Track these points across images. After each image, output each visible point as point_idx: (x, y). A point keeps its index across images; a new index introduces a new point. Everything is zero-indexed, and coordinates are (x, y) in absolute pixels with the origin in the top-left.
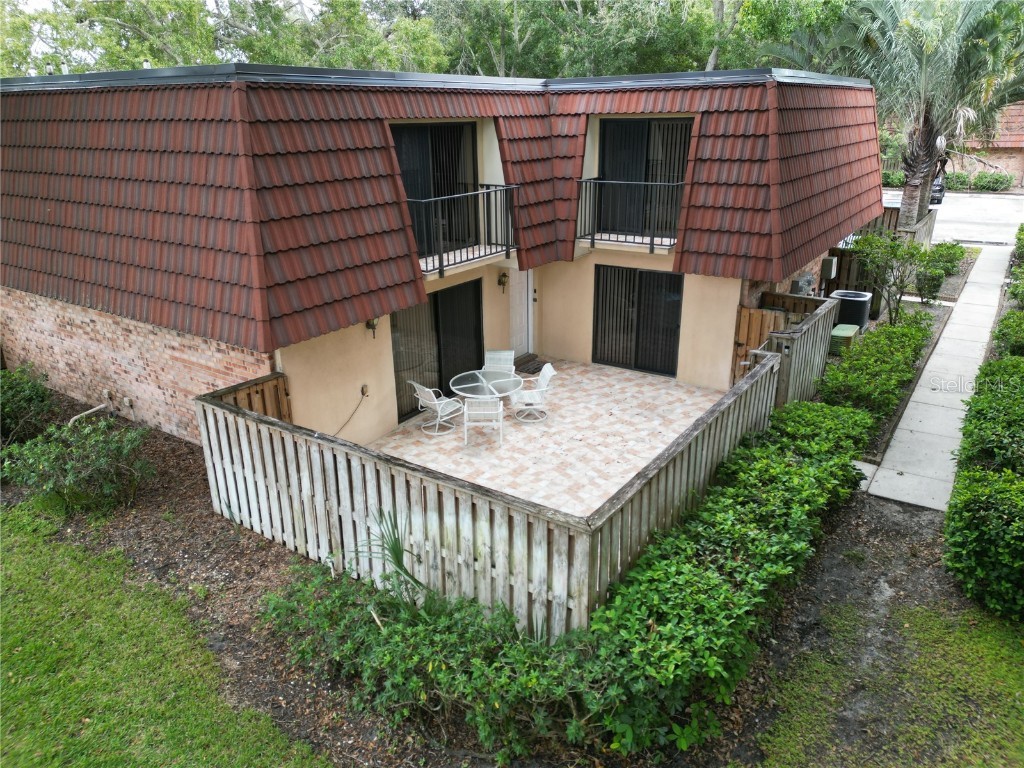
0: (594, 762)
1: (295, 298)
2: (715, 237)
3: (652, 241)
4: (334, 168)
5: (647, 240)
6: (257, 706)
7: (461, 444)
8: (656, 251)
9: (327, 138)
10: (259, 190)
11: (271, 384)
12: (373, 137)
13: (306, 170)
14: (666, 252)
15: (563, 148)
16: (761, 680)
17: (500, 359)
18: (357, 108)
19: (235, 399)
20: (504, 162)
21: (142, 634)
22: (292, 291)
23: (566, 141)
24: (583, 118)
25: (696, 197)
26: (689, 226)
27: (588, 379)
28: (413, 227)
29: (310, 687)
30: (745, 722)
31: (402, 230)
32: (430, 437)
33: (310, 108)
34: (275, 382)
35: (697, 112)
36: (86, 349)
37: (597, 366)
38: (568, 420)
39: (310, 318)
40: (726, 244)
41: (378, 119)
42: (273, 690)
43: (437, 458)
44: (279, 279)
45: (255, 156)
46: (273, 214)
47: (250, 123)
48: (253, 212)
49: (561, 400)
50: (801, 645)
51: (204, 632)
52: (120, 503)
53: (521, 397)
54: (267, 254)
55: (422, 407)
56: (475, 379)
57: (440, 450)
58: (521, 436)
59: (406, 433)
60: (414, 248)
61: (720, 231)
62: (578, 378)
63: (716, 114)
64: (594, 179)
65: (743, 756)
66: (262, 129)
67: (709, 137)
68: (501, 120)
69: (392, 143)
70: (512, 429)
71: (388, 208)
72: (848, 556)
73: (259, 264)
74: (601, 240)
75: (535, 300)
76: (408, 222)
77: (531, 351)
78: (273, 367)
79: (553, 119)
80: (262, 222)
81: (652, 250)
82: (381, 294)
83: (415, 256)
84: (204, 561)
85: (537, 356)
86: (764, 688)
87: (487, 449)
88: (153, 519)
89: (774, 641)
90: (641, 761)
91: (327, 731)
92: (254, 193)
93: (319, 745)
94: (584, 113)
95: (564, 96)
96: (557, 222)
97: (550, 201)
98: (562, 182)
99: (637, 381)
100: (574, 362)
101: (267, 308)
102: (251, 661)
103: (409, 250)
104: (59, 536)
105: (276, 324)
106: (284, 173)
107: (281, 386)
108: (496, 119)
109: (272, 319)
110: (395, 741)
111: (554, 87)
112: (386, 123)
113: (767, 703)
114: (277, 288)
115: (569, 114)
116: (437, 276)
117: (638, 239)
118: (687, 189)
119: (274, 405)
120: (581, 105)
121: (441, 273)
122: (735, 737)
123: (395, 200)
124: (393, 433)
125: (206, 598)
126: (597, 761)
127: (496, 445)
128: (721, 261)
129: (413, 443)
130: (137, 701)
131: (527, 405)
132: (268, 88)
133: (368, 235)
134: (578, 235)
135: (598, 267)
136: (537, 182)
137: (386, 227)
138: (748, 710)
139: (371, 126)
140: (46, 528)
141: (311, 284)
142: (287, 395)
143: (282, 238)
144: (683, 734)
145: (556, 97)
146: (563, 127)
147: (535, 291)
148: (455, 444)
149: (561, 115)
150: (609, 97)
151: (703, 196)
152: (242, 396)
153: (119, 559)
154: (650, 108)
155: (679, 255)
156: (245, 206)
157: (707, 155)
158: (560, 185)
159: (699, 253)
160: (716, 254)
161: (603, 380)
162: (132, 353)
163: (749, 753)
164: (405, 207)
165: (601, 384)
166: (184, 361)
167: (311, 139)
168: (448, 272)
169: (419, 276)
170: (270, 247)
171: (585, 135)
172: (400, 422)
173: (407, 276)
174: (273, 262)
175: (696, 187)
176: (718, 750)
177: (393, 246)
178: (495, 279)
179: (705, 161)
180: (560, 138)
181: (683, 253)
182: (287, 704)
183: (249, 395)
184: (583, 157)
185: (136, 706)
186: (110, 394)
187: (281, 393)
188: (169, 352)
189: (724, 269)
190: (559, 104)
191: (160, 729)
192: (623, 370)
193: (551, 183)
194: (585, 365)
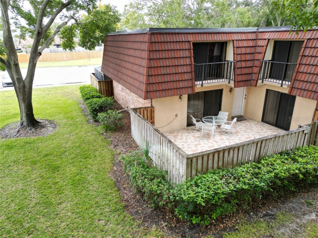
0: (174, 218)
1: (155, 87)
2: (305, 84)
3: (282, 82)
4: (173, 54)
5: (280, 82)
6: (114, 178)
7: (200, 136)
8: (283, 86)
9: (172, 46)
10: (150, 59)
11: (150, 109)
12: (187, 46)
13: (164, 55)
14: (286, 87)
15: (259, 50)
16: (238, 221)
17: (223, 114)
18: (183, 38)
19: (140, 110)
20: (234, 54)
21: (103, 157)
22: (154, 85)
23: (260, 48)
24: (267, 40)
25: (301, 69)
26: (296, 79)
27: (256, 126)
28: (195, 71)
29: (126, 179)
30: (224, 228)
31: (191, 72)
32: (193, 132)
33: (168, 38)
34: (151, 108)
35: (306, 39)
36: (125, 95)
37: (262, 123)
38: (239, 137)
39: (158, 93)
40: (309, 86)
41: (189, 41)
42: (119, 176)
43: (191, 138)
44: (151, 82)
45: (150, 51)
46: (153, 66)
47: (150, 43)
48: (147, 65)
49: (241, 131)
50: (261, 218)
51: (115, 161)
52: (116, 130)
53: (225, 127)
54: (149, 76)
55: (194, 124)
56: (212, 118)
57: (194, 136)
58: (220, 138)
59: (188, 130)
60: (194, 77)
61: (307, 82)
62: (253, 125)
63: (313, 40)
64: (269, 61)
65: (216, 235)
66: (153, 44)
67: (309, 48)
68: (235, 41)
69: (192, 48)
70: (219, 135)
71: (187, 66)
72: (306, 202)
73: (146, 78)
74: (265, 81)
75: (245, 98)
76: (193, 70)
77: (242, 115)
78: (152, 105)
79: (258, 40)
80: (149, 67)
81: (282, 86)
82: (180, 89)
83: (194, 80)
84: (124, 146)
85: (243, 117)
86: (238, 223)
87: (207, 139)
88: (120, 135)
89: (252, 213)
90: (186, 223)
91: (123, 188)
92: (148, 60)
93: (120, 190)
94: (267, 39)
95: (262, 33)
96: (253, 74)
97: (251, 67)
98: (257, 61)
99: (273, 130)
100: (255, 120)
101: (146, 89)
102: (119, 170)
103: (192, 78)
104: (102, 134)
105: (148, 93)
106: (157, 55)
107: (152, 110)
108: (233, 41)
109: (147, 92)
110: (135, 195)
111: (260, 30)
112: (191, 43)
113: (235, 227)
114: (150, 84)
115: (263, 39)
116: (200, 86)
117: (278, 81)
118: (298, 66)
119: (150, 114)
120: (267, 36)
121: (202, 86)
122: (217, 230)
123: (190, 64)
124: (185, 129)
125: (119, 154)
126: (175, 218)
127: (210, 139)
128: (306, 92)
129: (188, 133)
130: (94, 169)
131: (226, 129)
132: (157, 34)
133: (179, 73)
134: (259, 78)
135: (267, 90)
136: (247, 60)
137: (186, 71)
138: (227, 226)
139: (186, 43)
140: (101, 132)
141: (160, 84)
142: (154, 112)
143: (153, 72)
144: (195, 219)
145: (260, 33)
146: (260, 43)
147: (246, 95)
148: (199, 135)
149: (260, 39)
150: (277, 33)
151: (303, 69)
152: (142, 110)
153: (109, 142)
154: (289, 37)
155: (291, 88)
156: (145, 63)
157: (307, 54)
158: (256, 62)
159: (298, 89)
160: (304, 90)
161: (261, 128)
162: (131, 97)
163: (218, 236)
164: (193, 66)
165: (259, 129)
166: (138, 101)
167: (167, 47)
168: (204, 86)
169: (194, 85)
170: (150, 74)
171: (267, 46)
172: (187, 126)
173: (190, 85)
174: (150, 78)
175: (301, 65)
176: (209, 231)
177: (187, 77)
178: (229, 90)
179: (306, 56)
180: (259, 47)
181: (292, 88)
182: (120, 180)
183: (144, 110)
184: (265, 53)
185: (93, 170)
186: (127, 107)
187: (153, 112)
188: (136, 98)
189: (306, 96)
190: (260, 36)
191: (95, 175)
192: (271, 126)
193: (253, 61)
194: (259, 122)
